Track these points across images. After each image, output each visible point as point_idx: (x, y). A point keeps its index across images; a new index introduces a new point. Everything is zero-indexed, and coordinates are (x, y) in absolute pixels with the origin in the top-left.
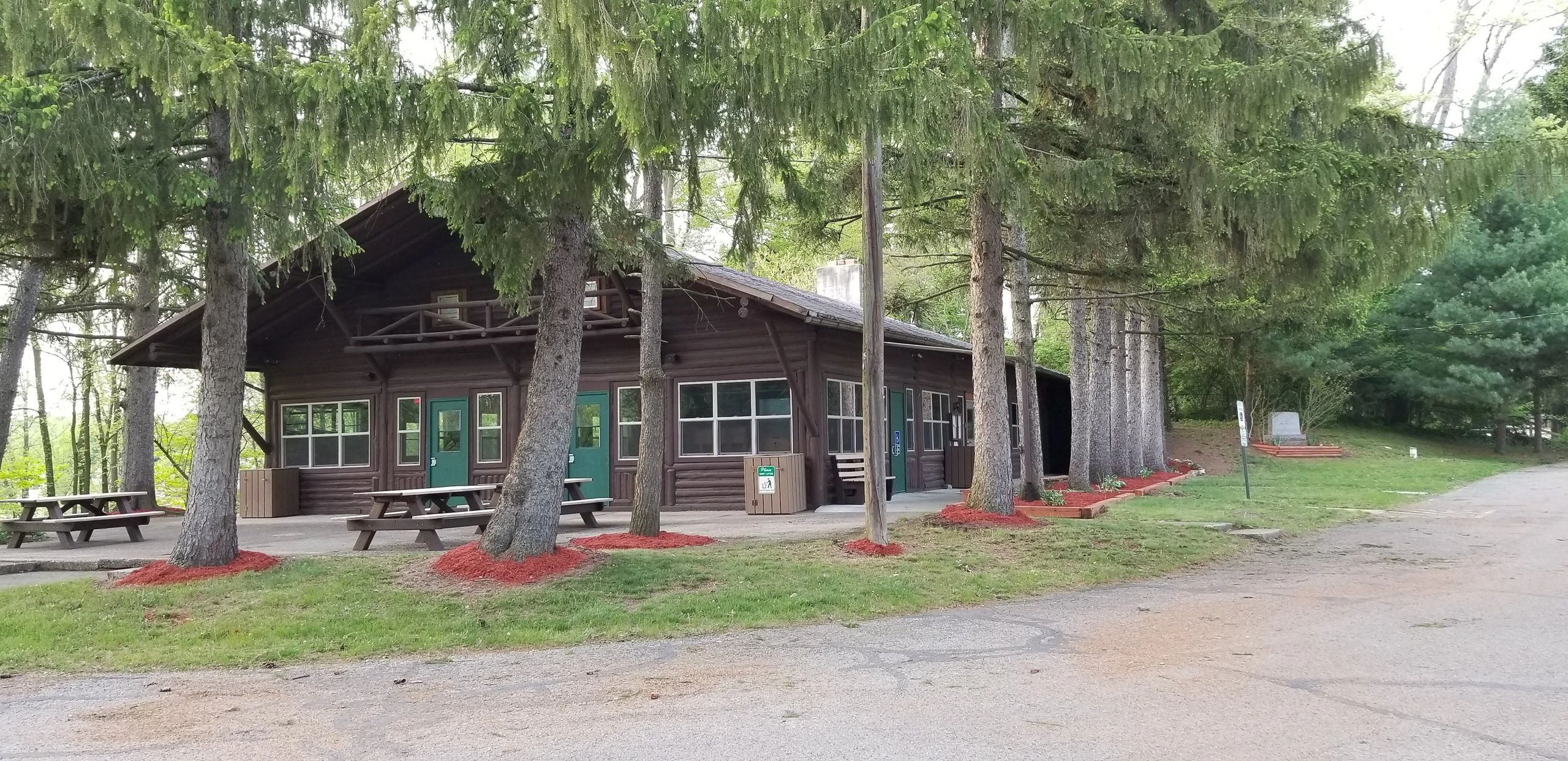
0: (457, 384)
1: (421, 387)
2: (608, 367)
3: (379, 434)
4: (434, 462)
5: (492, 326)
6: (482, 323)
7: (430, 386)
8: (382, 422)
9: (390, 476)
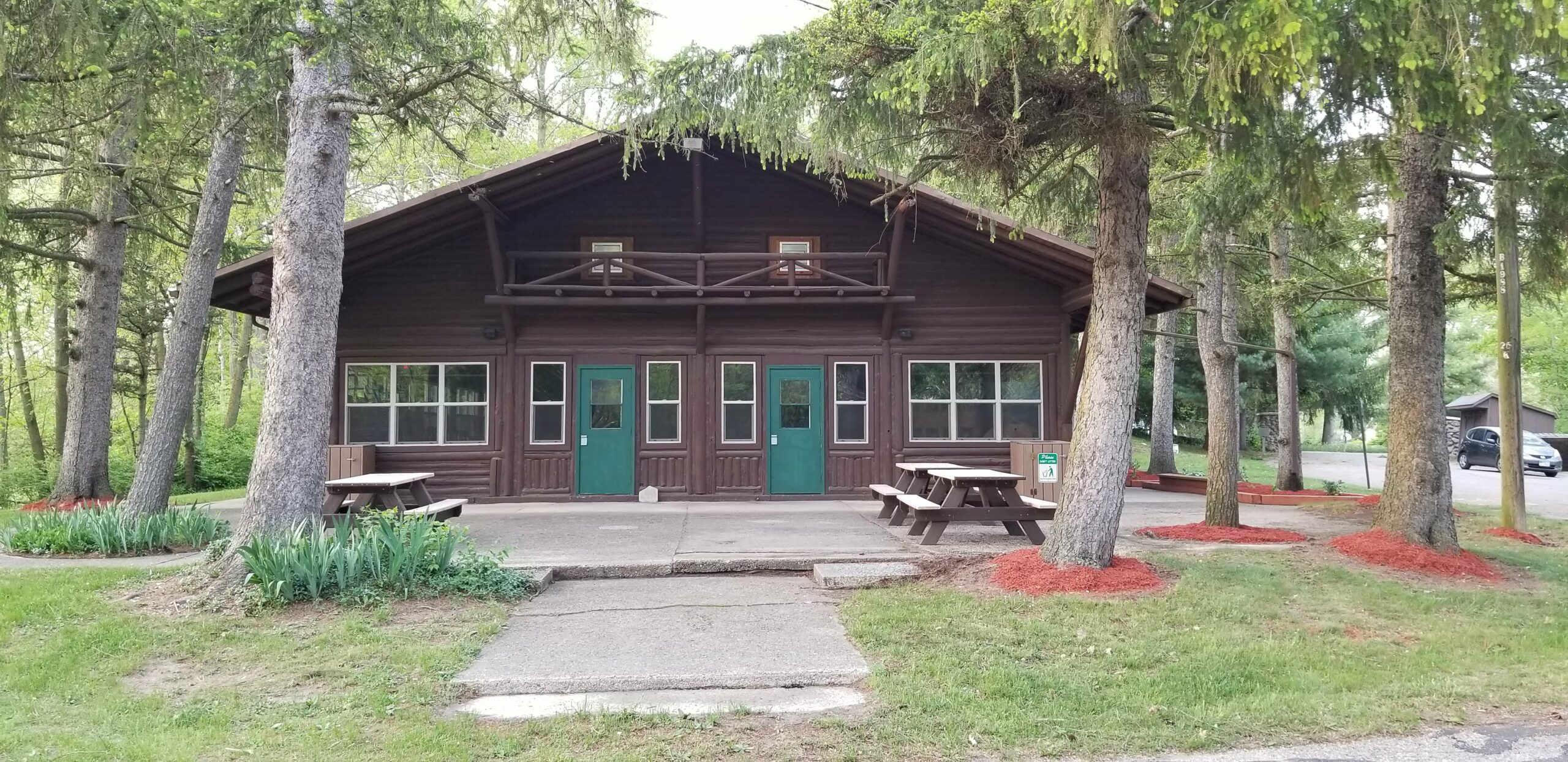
0: (620, 349)
1: (568, 350)
2: (822, 339)
3: (502, 405)
4: (584, 441)
5: (706, 284)
6: (692, 279)
7: (580, 349)
8: (508, 390)
9: (518, 456)
